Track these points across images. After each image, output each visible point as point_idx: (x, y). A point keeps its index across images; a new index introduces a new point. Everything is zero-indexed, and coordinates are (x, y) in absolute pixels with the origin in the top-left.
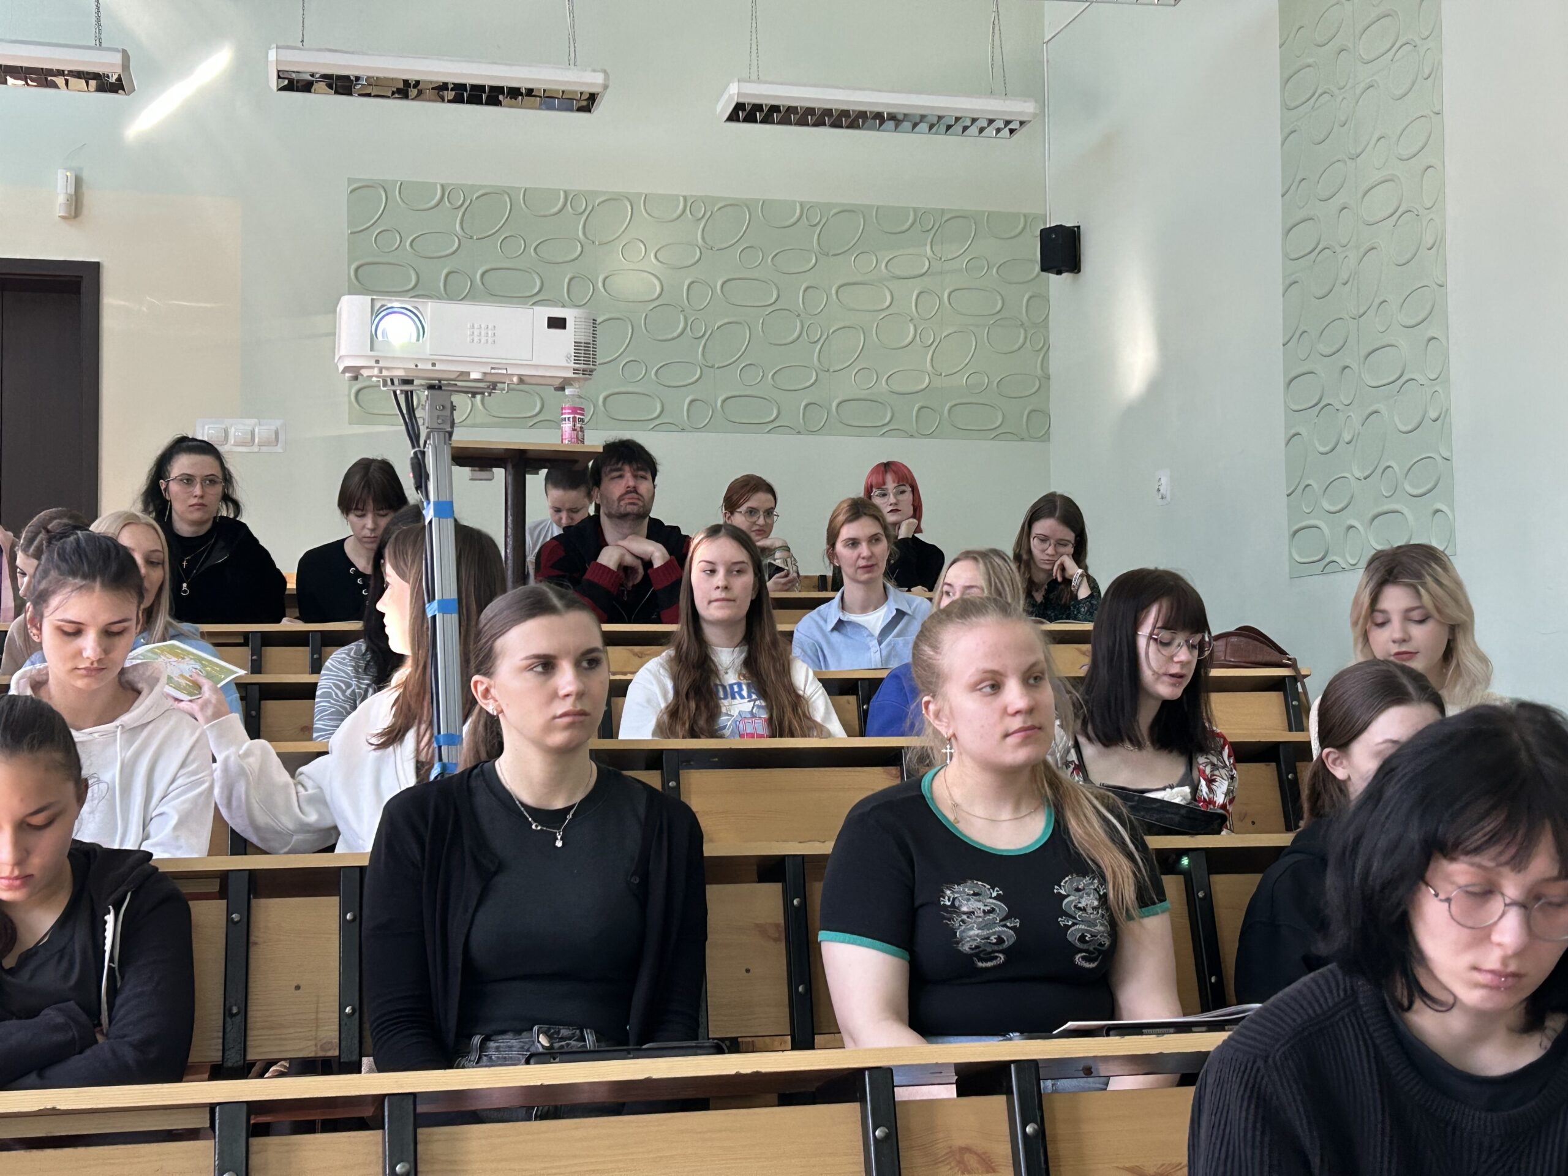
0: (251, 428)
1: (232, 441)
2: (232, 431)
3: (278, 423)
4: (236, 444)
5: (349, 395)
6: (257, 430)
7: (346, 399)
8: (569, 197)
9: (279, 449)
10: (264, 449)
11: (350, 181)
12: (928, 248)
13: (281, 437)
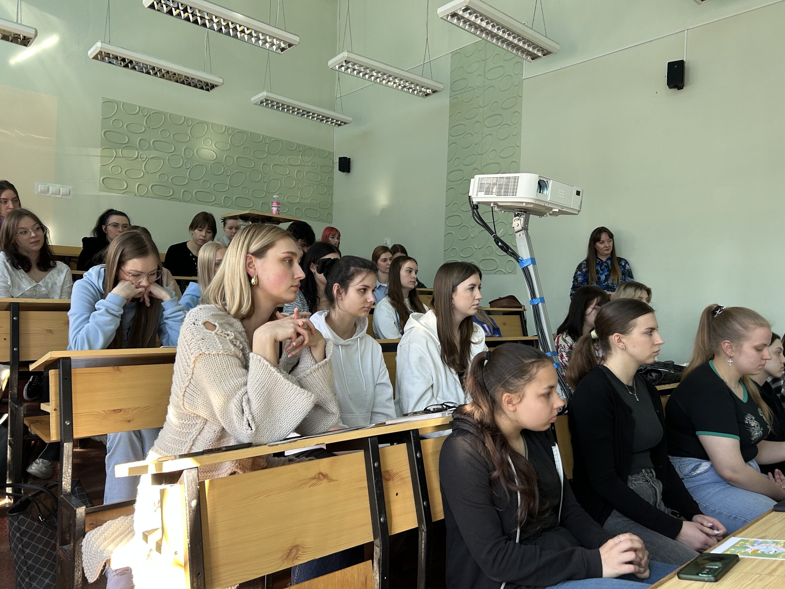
0: (59, 188)
1: (51, 192)
2: (51, 188)
3: (71, 187)
4: (52, 194)
5: (100, 180)
6: (61, 189)
7: (99, 181)
8: (186, 119)
9: (70, 197)
10: (63, 197)
11: (103, 98)
12: (300, 157)
13: (71, 193)
